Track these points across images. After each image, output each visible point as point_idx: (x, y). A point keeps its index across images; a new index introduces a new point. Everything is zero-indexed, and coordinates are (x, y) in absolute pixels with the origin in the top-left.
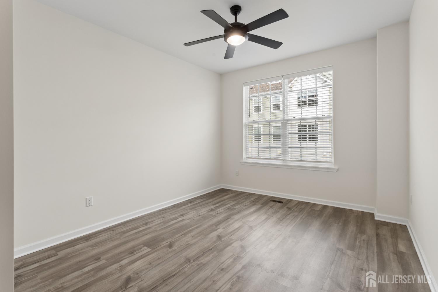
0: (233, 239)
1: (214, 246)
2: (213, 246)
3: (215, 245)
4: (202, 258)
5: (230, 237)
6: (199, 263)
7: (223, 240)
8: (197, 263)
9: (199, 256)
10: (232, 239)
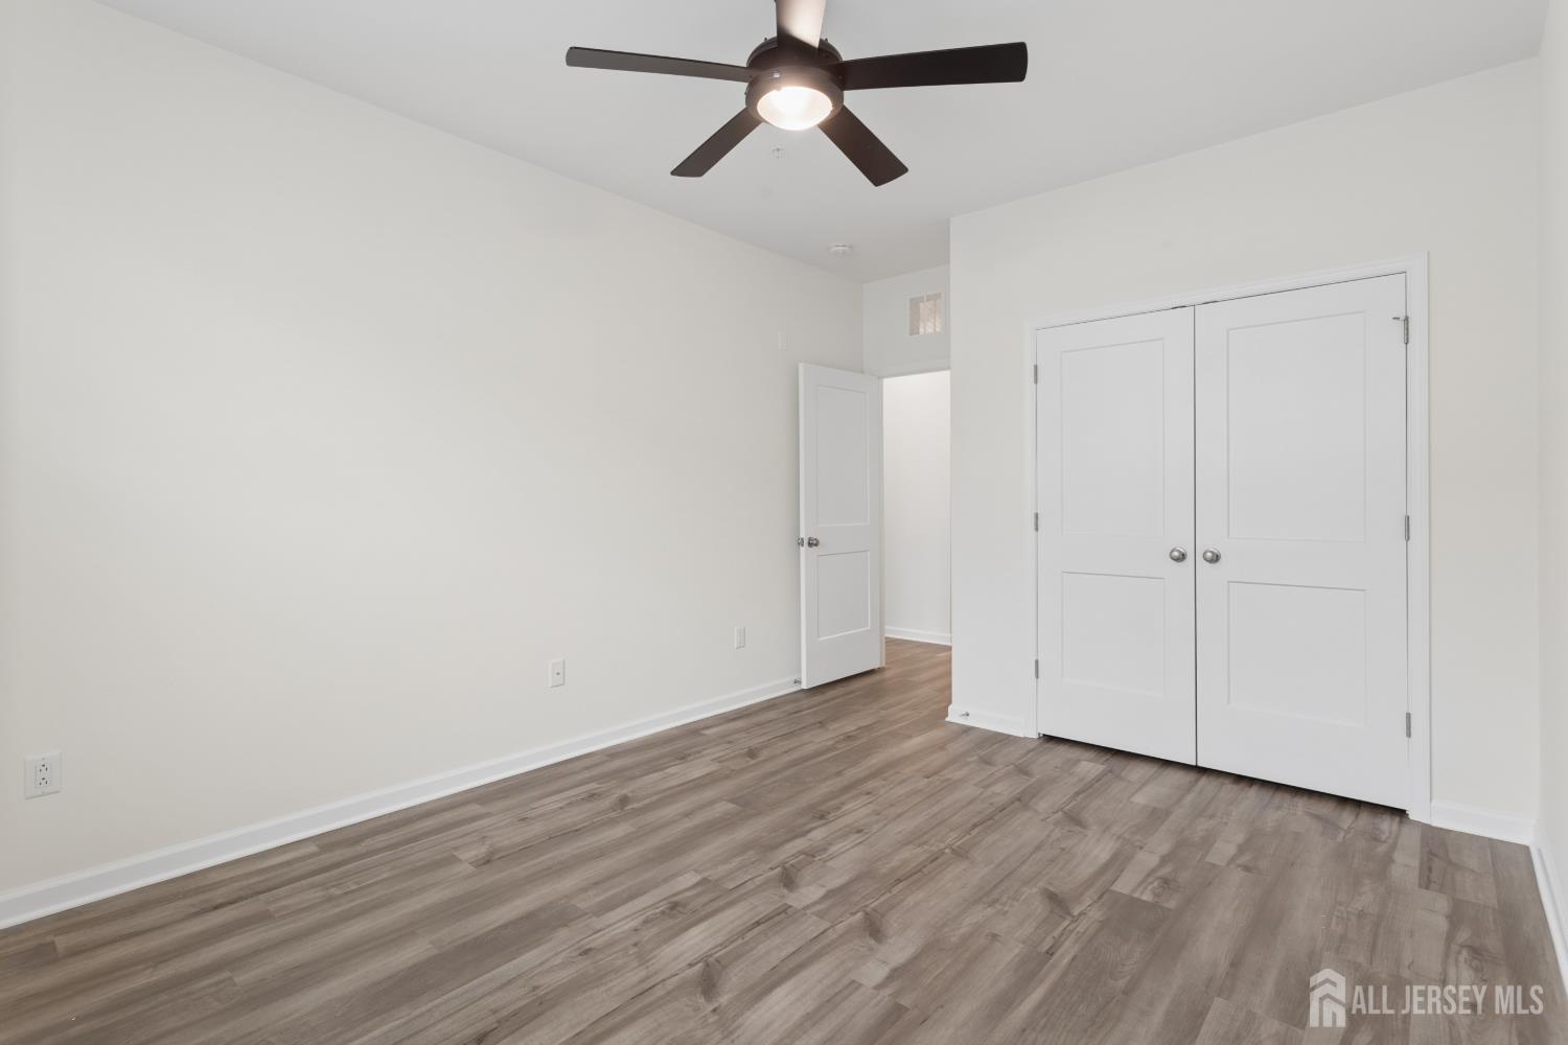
0: (817, 915)
1: (890, 892)
2: (895, 890)
3: (888, 895)
4: (922, 858)
5: (829, 925)
6: (926, 847)
7: (859, 914)
8: (931, 846)
9: (932, 862)
10: (821, 915)
